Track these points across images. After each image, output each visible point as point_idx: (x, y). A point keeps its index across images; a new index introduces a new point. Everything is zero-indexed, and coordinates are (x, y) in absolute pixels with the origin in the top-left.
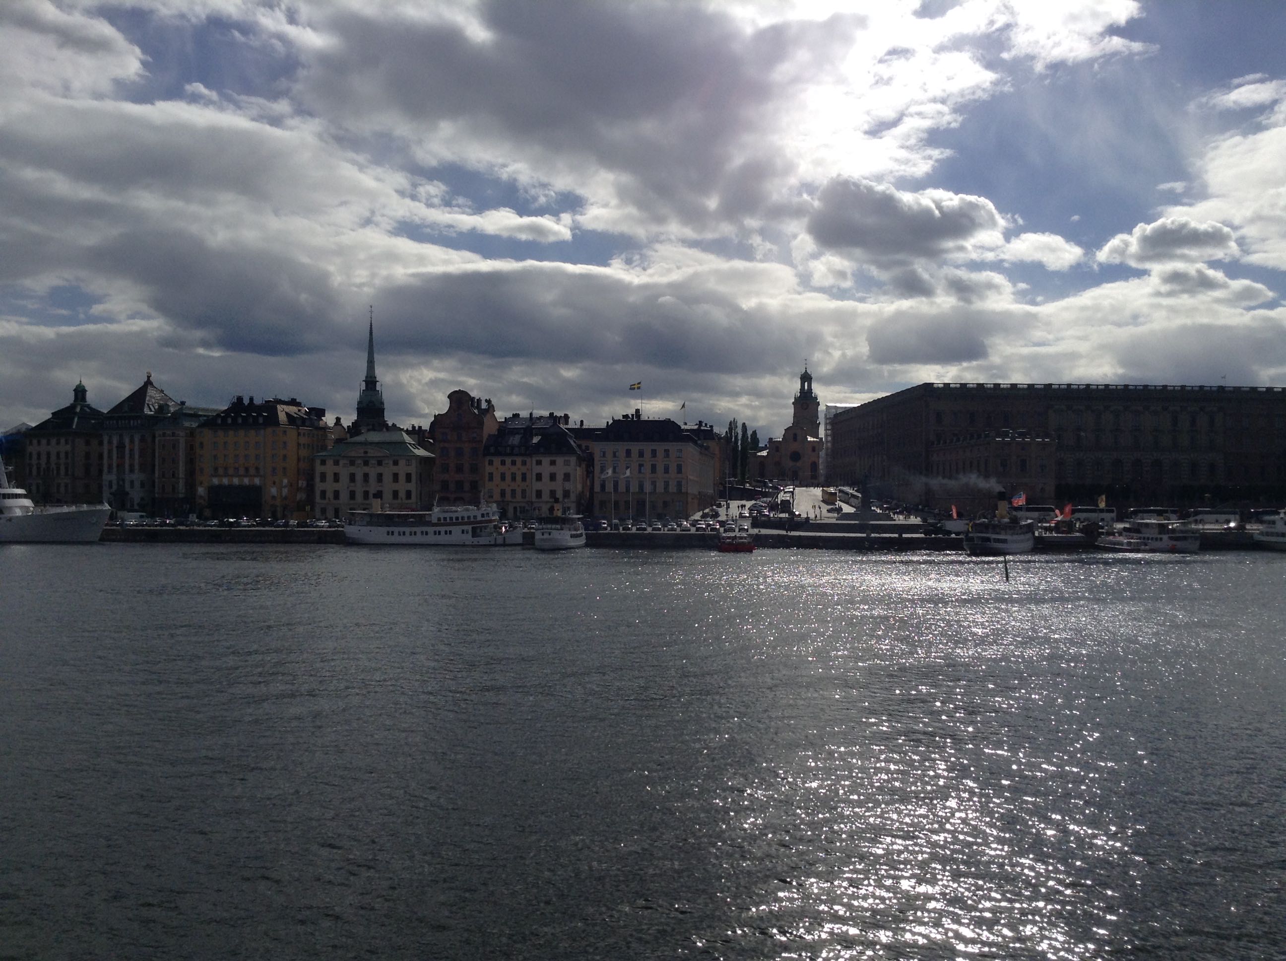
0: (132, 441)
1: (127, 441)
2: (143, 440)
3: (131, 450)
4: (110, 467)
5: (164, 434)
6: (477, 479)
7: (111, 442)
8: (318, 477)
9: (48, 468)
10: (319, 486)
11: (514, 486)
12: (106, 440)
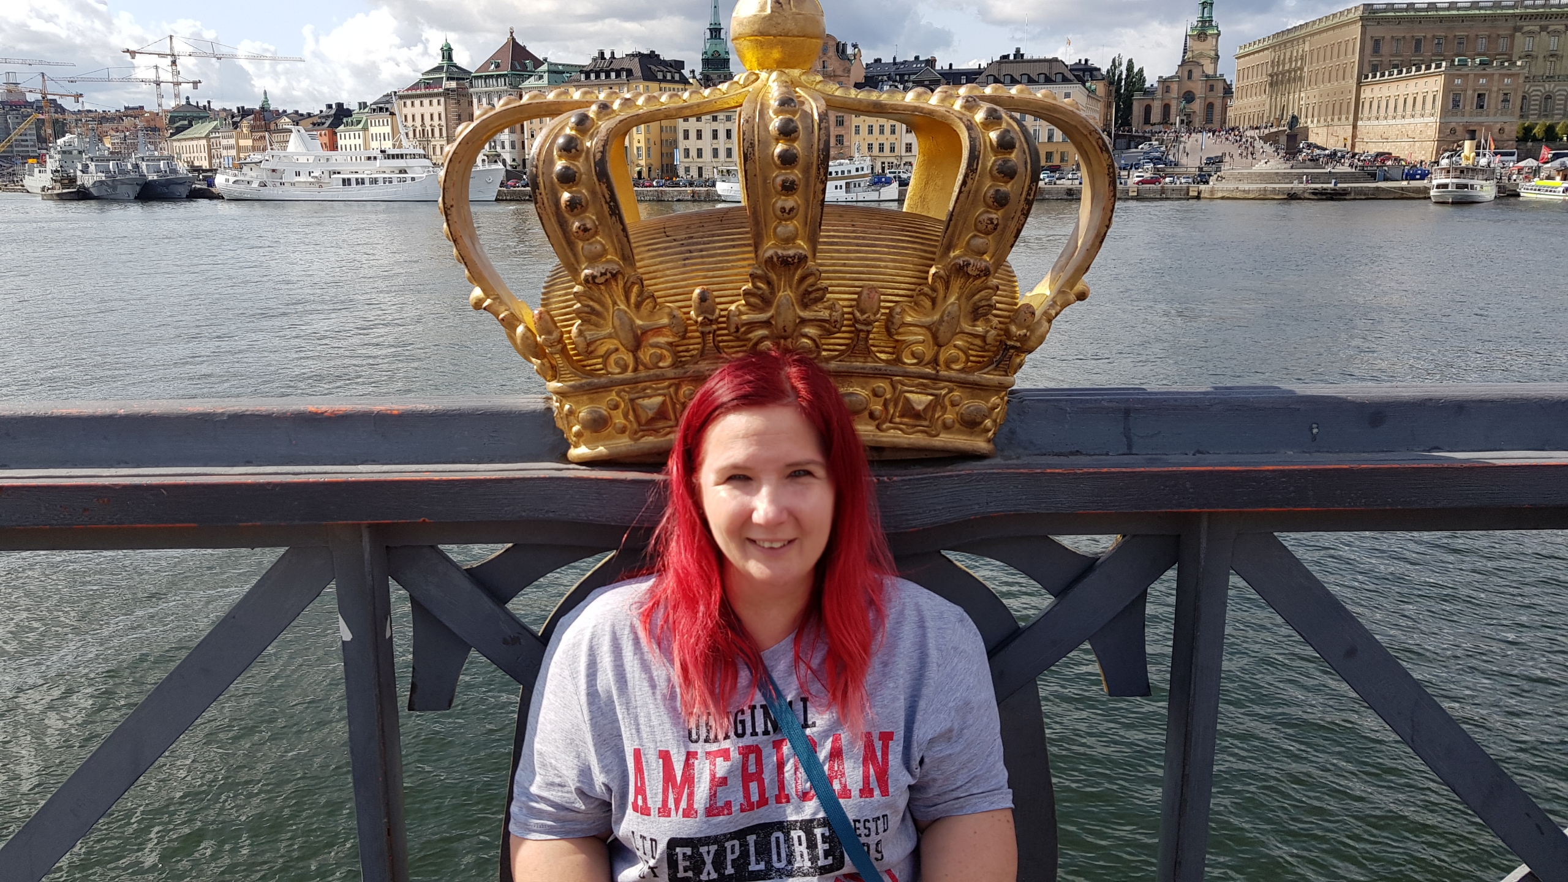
6: (843, 133)
7: (479, 101)
8: (681, 135)
9: (423, 130)
10: (682, 144)
11: (882, 139)
12: (475, 101)
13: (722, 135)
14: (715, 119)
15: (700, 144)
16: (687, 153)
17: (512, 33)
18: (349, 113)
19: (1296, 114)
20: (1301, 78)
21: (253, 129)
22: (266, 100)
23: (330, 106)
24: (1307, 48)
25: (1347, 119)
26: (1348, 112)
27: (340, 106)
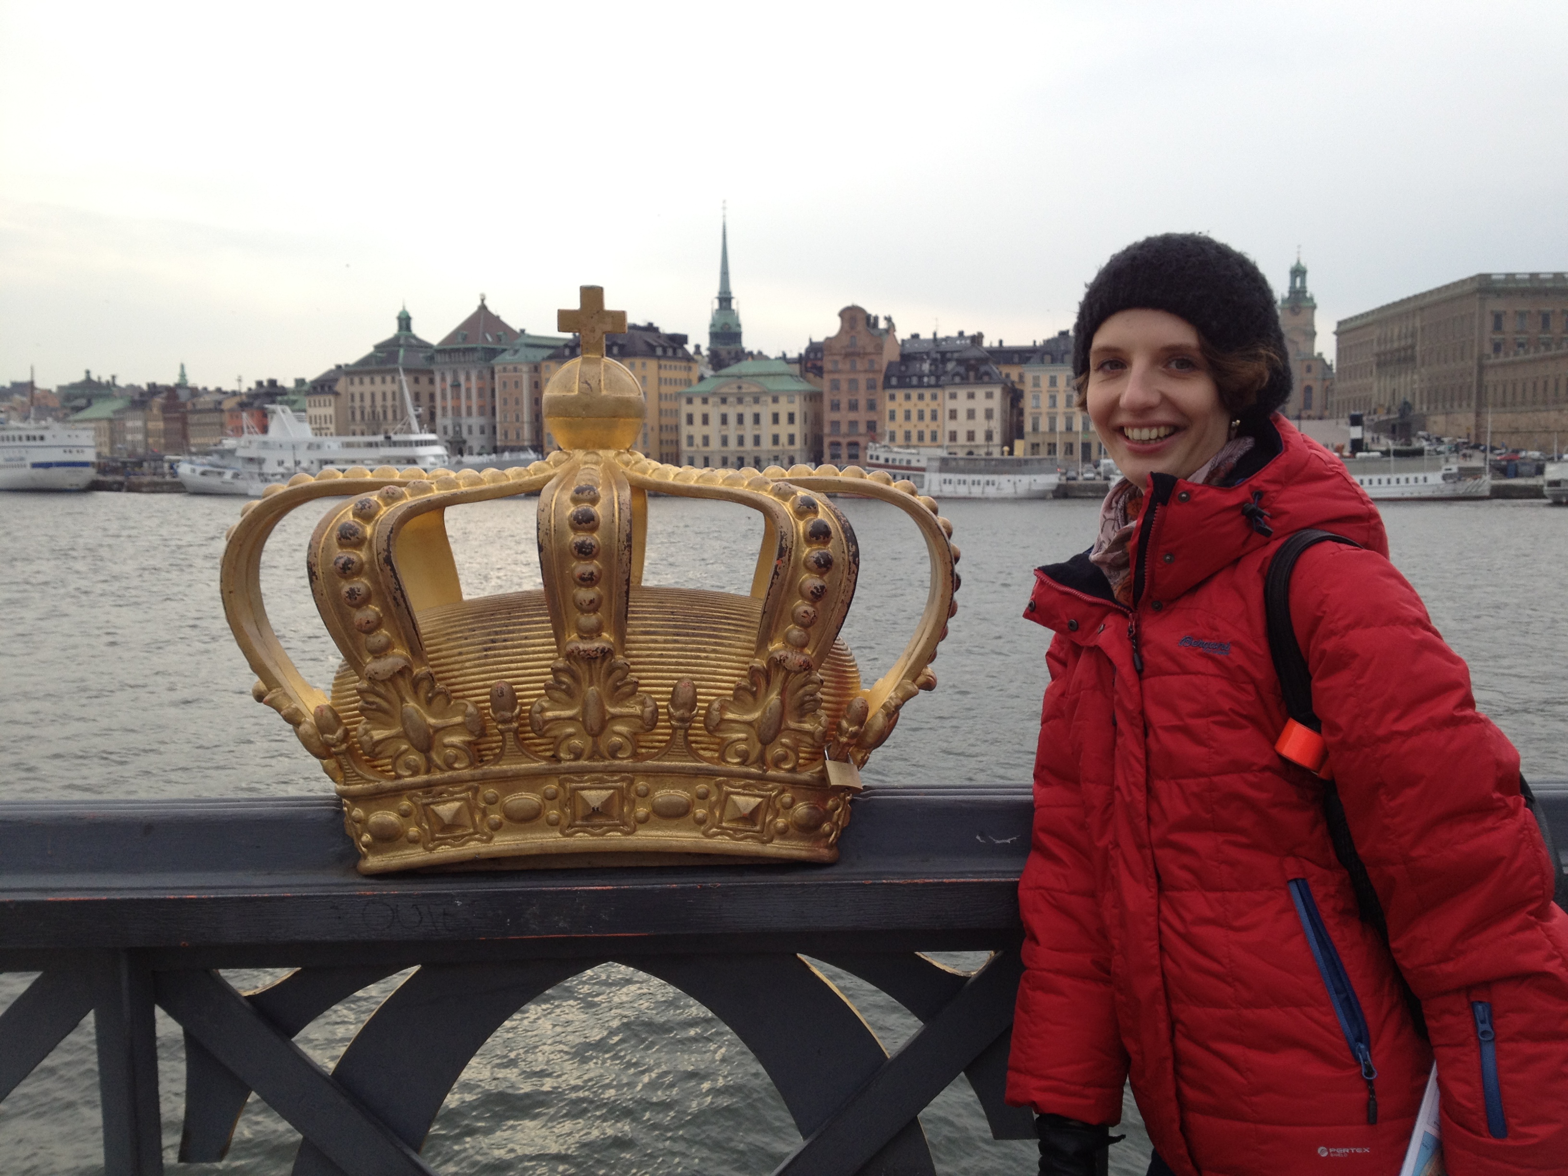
0: (468, 378)
1: (462, 379)
2: (480, 377)
3: (468, 390)
4: (444, 409)
5: (505, 370)
6: (875, 418)
7: (443, 379)
8: (684, 420)
9: (373, 412)
10: (685, 430)
11: (921, 426)
12: (438, 378)
13: (732, 420)
14: (724, 401)
15: (706, 430)
16: (691, 438)
17: (483, 300)
18: (283, 391)
19: (1409, 399)
20: (1413, 359)
21: (165, 409)
22: (183, 375)
23: (260, 384)
24: (1418, 324)
25: (1469, 405)
26: (1469, 397)
27: (273, 383)
